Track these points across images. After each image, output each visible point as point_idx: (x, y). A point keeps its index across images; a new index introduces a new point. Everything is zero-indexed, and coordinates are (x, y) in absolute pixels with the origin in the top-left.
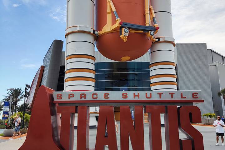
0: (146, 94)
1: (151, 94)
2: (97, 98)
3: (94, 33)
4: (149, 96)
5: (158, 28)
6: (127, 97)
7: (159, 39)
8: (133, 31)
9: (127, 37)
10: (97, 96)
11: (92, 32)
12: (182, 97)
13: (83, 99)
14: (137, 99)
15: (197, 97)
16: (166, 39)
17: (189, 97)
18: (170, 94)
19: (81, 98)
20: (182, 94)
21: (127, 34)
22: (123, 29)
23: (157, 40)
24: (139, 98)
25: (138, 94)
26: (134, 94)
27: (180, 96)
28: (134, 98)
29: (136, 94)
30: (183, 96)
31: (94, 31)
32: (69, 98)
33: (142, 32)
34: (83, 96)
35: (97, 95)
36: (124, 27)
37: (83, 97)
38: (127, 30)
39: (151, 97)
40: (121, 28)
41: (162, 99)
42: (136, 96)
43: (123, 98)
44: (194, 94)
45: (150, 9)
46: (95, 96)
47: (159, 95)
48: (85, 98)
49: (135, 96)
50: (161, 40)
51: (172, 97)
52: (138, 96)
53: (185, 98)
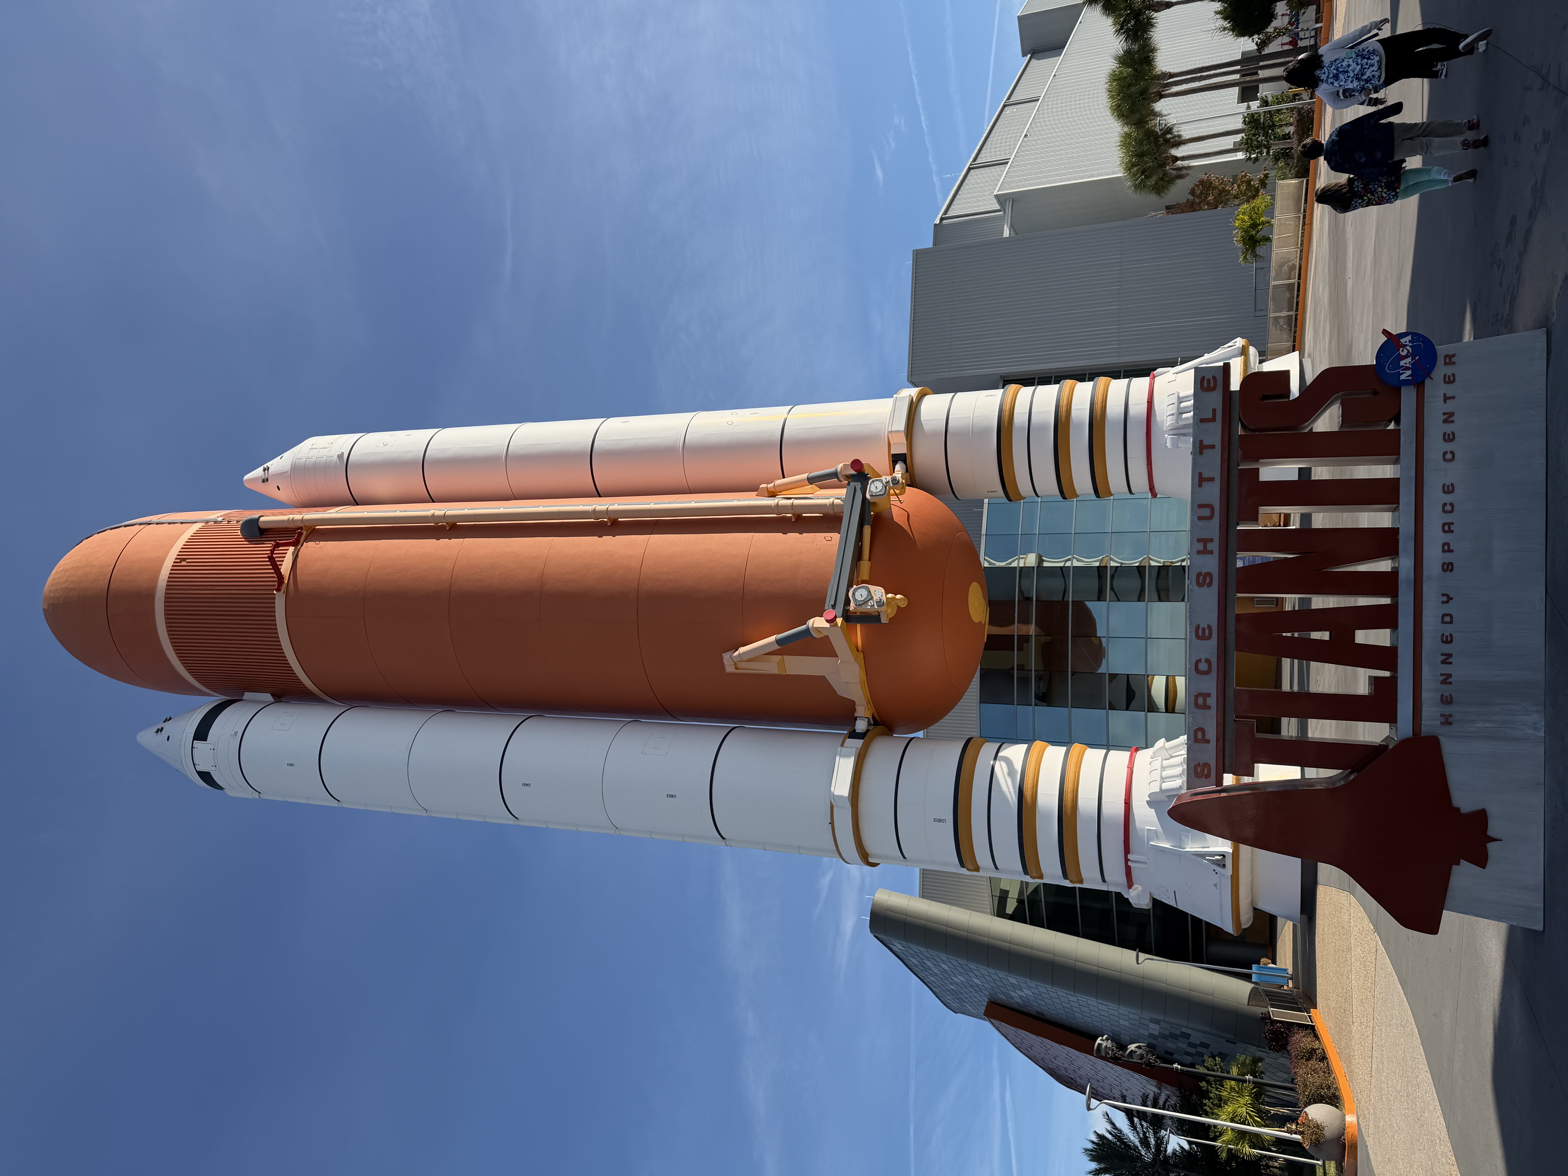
1: (1201, 506)
2: (1208, 661)
3: (861, 736)
4: (1206, 512)
5: (856, 464)
6: (1209, 574)
7: (895, 459)
8: (865, 566)
9: (887, 591)
10: (1203, 661)
11: (858, 744)
12: (1213, 419)
13: (1212, 701)
14: (1214, 546)
15: (1214, 378)
16: (901, 427)
17: (1215, 399)
18: (1201, 453)
19: (1209, 708)
20: (1202, 421)
21: (878, 592)
22: (852, 607)
24: (1211, 540)
25: (1199, 540)
27: (1210, 425)
28: (1211, 552)
30: (1210, 416)
31: (853, 735)
32: (1208, 741)
33: (867, 530)
34: (1200, 701)
36: (847, 602)
37: (1205, 701)
38: (861, 593)
39: (1211, 507)
40: (850, 618)
41: (1217, 475)
42: (1205, 547)
43: (1210, 585)
44: (1205, 385)
46: (1203, 666)
47: (1204, 484)
48: (1209, 695)
49: (1205, 551)
50: (901, 448)
51: (1213, 447)
52: (1205, 541)
53: (1214, 411)
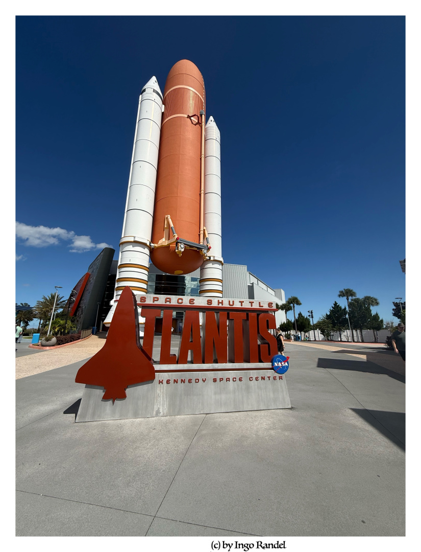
0: (229, 301)
1: (233, 302)
2: (182, 303)
3: (150, 245)
4: (231, 303)
5: (210, 248)
6: (211, 303)
7: (210, 257)
8: (189, 248)
9: (183, 252)
11: (148, 244)
12: (260, 306)
13: (168, 303)
14: (220, 305)
15: (272, 307)
16: (216, 259)
17: (266, 306)
20: (260, 303)
21: (183, 250)
22: (180, 244)
23: (208, 258)
24: (222, 305)
25: (222, 301)
26: (218, 301)
27: (258, 305)
29: (220, 301)
31: (150, 243)
32: (154, 302)
33: (196, 249)
35: (182, 299)
36: (181, 243)
38: (182, 246)
39: (233, 305)
40: (177, 243)
43: (208, 304)
44: (270, 304)
45: (204, 230)
46: (180, 301)
47: (240, 303)
49: (219, 303)
50: (212, 259)
51: (252, 306)
52: (222, 303)
53: (262, 307)
